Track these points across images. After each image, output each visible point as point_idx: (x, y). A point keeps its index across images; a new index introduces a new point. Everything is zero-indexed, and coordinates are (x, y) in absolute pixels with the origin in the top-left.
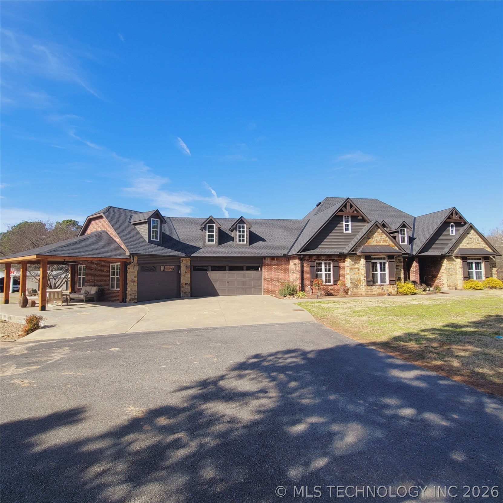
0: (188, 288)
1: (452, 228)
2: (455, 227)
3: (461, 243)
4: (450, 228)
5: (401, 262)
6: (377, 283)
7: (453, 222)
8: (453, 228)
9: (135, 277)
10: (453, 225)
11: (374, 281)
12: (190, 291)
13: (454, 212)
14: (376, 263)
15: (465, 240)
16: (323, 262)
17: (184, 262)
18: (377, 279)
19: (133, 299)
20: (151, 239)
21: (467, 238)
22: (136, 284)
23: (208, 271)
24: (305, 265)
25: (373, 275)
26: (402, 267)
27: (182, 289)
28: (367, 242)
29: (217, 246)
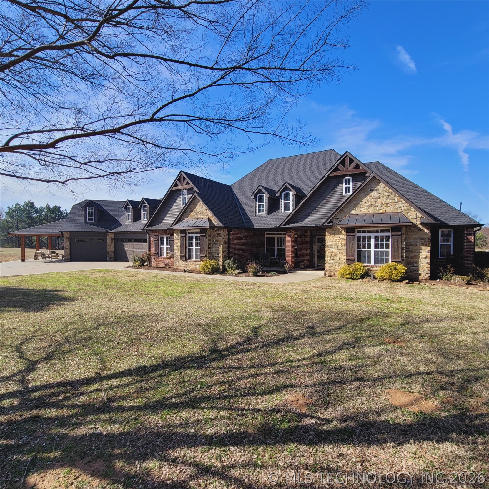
0: (112, 255)
1: (346, 184)
2: (353, 182)
3: (356, 206)
4: (344, 184)
5: (220, 236)
6: (193, 258)
7: (350, 175)
8: (349, 184)
9: (68, 246)
10: (349, 179)
11: (190, 257)
12: (113, 256)
13: (347, 159)
14: (192, 237)
15: (364, 201)
16: (165, 237)
17: (110, 236)
18: (193, 254)
19: (67, 259)
20: (88, 221)
21: (369, 197)
22: (69, 250)
23: (123, 242)
24: (152, 239)
25: (189, 249)
26: (222, 243)
27: (108, 255)
28: (189, 215)
29: (131, 223)
